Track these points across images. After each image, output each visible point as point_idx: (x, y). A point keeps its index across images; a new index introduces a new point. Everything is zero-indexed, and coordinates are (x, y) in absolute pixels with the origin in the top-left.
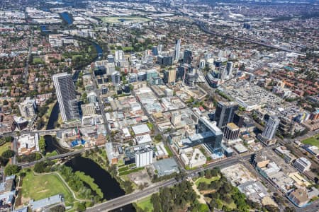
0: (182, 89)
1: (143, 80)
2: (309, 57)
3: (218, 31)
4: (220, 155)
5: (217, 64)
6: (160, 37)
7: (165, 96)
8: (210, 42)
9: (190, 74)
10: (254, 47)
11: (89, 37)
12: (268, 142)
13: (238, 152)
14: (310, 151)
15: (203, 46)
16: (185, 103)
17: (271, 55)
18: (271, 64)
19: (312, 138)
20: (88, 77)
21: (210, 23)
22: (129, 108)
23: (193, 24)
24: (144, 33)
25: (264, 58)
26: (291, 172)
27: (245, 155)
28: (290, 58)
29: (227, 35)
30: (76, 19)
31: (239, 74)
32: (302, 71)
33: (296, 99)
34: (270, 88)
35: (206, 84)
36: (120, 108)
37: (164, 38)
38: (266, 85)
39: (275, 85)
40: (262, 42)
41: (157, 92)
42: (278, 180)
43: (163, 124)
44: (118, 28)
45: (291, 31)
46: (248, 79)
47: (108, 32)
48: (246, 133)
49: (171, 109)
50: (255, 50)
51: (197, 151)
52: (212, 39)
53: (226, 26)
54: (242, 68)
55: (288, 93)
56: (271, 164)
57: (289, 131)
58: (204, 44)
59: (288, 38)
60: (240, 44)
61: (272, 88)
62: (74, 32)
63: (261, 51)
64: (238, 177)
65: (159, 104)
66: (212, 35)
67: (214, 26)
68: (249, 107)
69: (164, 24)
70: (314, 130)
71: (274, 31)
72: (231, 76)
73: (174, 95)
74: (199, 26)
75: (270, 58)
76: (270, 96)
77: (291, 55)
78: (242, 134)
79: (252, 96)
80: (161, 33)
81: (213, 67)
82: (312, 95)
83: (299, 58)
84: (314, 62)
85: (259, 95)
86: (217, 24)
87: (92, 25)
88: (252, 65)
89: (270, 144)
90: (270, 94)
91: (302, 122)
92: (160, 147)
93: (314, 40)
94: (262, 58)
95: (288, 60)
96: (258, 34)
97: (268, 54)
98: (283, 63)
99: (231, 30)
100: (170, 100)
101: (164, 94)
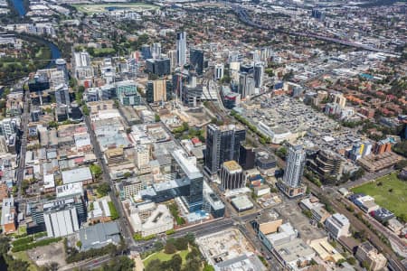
0: (176, 111)
3: (266, 22)
6: (164, 32)
7: (140, 122)
8: (247, 39)
10: (316, 46)
11: (45, 34)
12: (292, 191)
13: (237, 209)
14: (358, 204)
15: (234, 44)
16: (168, 131)
17: (342, 56)
18: (338, 71)
19: (371, 183)
20: (18, 95)
21: (257, 11)
23: (228, 12)
24: (141, 27)
25: (330, 61)
26: (314, 238)
27: (247, 213)
28: (373, 60)
29: (281, 28)
30: (33, 7)
31: (279, 86)
32: (386, 81)
33: (360, 123)
34: (322, 106)
39: (332, 101)
40: (336, 37)
41: (128, 116)
42: (287, 253)
43: (120, 167)
44: (100, 20)
45: (389, 20)
46: (291, 95)
47: (81, 27)
48: (257, 177)
50: (317, 50)
51: (162, 208)
52: (252, 34)
53: (283, 15)
54: (289, 77)
55: (348, 113)
57: (332, 172)
58: (236, 41)
59: (379, 31)
60: (297, 41)
62: (22, 28)
63: (327, 51)
64: (225, 251)
65: (124, 135)
66: (255, 29)
67: (263, 15)
68: (276, 136)
70: (377, 171)
71: (360, 21)
73: (158, 120)
74: (238, 16)
75: (340, 61)
78: (251, 179)
79: (287, 119)
81: (237, 76)
82: (389, 116)
83: (388, 59)
86: (270, 12)
87: (57, 17)
89: (295, 194)
90: (320, 115)
91: (359, 157)
92: (100, 204)
94: (325, 61)
95: (369, 64)
96: (331, 26)
97: (338, 55)
98: (359, 69)
99: (290, 21)
100: (145, 129)
101: (138, 119)
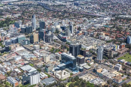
0: (44, 45)
1: (16, 43)
2: (117, 19)
4: (77, 72)
5: (63, 28)
7: (35, 50)
10: (83, 17)
15: (50, 19)
16: (49, 52)
17: (95, 20)
18: (96, 25)
22: (13, 59)
25: (91, 22)
26: (113, 71)
27: (90, 70)
31: (78, 32)
33: (112, 41)
34: (97, 37)
35: (59, 40)
36: (7, 60)
37: (20, 17)
38: (95, 36)
39: (100, 35)
40: (88, 13)
41: (28, 48)
42: (107, 76)
43: (39, 64)
46: (84, 35)
51: (64, 71)
55: (107, 38)
56: (103, 70)
57: (110, 55)
58: (50, 17)
59: (104, 10)
60: (75, 15)
61: (98, 37)
63: (89, 18)
65: (33, 54)
66: (55, 12)
68: (87, 47)
69: (16, 7)
70: (123, 53)
72: (73, 34)
73: (41, 48)
76: (98, 41)
77: (106, 19)
78: (86, 60)
80: (16, 14)
81: (61, 30)
83: (111, 20)
84: (120, 21)
85: (92, 41)
88: (85, 27)
89: (102, 62)
91: (116, 50)
93: (119, 9)
94: (90, 22)
95: (105, 22)
96: (85, 8)
97: (93, 20)
98: (103, 24)
99: (67, 8)
100: (39, 51)
101: (34, 49)
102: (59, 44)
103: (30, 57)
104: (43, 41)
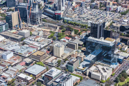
4: (116, 65)
7: (24, 38)
9: (34, 12)
34: (103, 8)
38: (99, 7)
49: (42, 46)
76: (110, 14)
79: (98, 17)
101: (22, 37)
102: (55, 25)
103: (26, 51)
104: (24, 23)
